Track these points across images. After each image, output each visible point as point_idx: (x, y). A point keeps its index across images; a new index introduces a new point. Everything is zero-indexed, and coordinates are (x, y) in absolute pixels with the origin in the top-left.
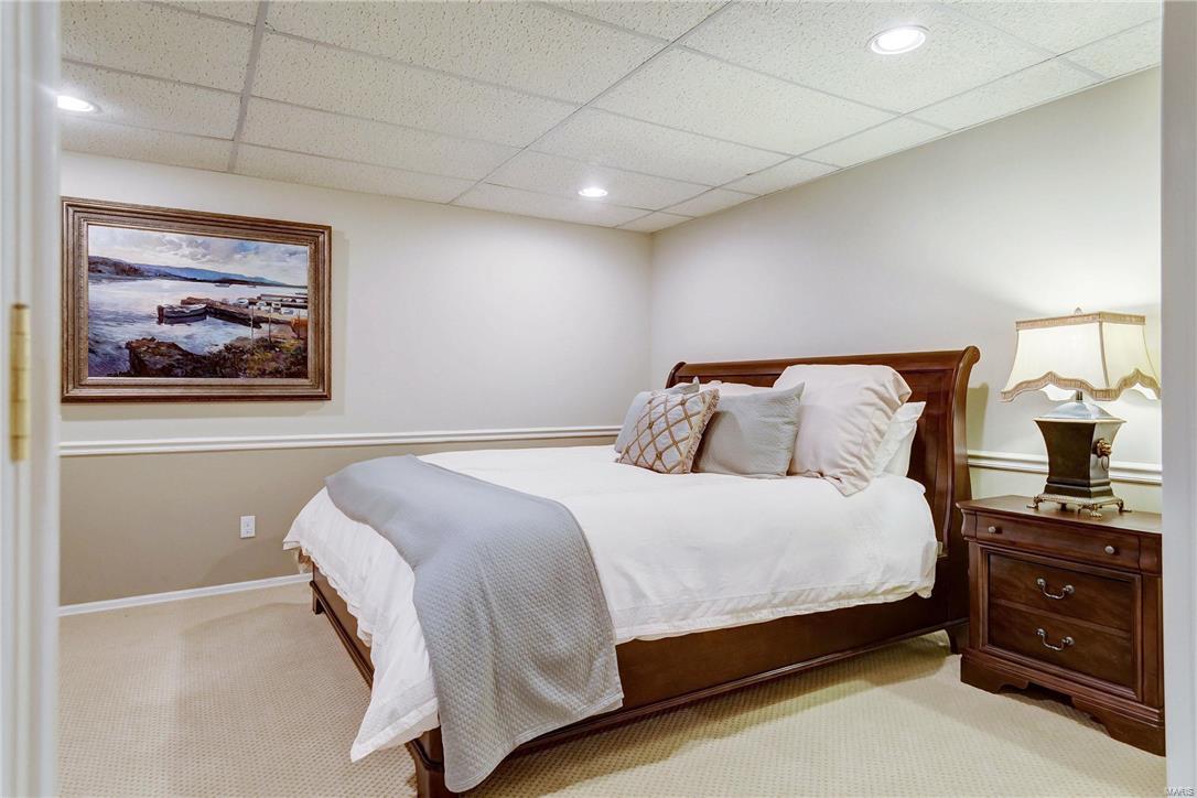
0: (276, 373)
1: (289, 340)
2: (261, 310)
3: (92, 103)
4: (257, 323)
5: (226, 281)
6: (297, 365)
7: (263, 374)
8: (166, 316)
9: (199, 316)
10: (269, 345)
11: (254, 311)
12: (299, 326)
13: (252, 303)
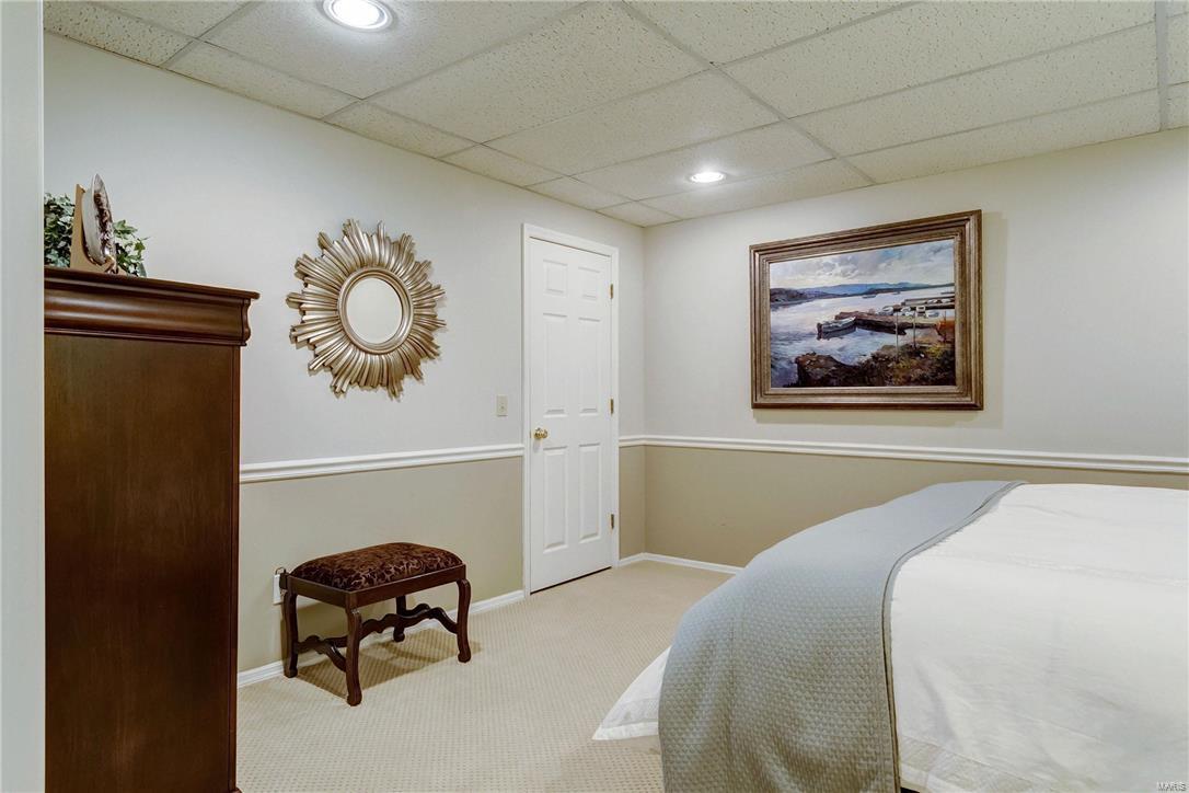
0: (922, 381)
1: (935, 344)
2: (906, 316)
3: (722, 173)
4: (901, 330)
5: (872, 292)
6: (944, 371)
7: (908, 382)
8: (824, 332)
9: (850, 328)
10: (914, 351)
11: (899, 318)
12: (945, 329)
13: (897, 310)
